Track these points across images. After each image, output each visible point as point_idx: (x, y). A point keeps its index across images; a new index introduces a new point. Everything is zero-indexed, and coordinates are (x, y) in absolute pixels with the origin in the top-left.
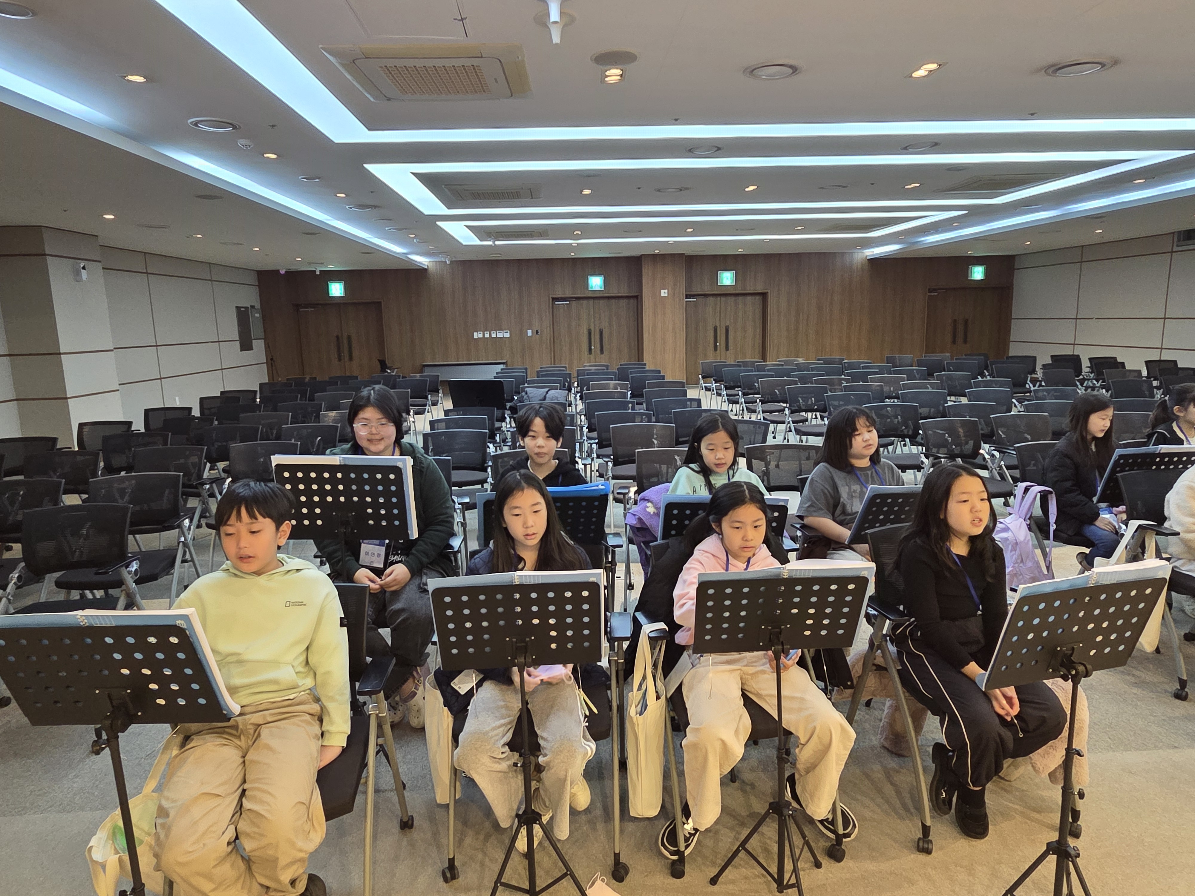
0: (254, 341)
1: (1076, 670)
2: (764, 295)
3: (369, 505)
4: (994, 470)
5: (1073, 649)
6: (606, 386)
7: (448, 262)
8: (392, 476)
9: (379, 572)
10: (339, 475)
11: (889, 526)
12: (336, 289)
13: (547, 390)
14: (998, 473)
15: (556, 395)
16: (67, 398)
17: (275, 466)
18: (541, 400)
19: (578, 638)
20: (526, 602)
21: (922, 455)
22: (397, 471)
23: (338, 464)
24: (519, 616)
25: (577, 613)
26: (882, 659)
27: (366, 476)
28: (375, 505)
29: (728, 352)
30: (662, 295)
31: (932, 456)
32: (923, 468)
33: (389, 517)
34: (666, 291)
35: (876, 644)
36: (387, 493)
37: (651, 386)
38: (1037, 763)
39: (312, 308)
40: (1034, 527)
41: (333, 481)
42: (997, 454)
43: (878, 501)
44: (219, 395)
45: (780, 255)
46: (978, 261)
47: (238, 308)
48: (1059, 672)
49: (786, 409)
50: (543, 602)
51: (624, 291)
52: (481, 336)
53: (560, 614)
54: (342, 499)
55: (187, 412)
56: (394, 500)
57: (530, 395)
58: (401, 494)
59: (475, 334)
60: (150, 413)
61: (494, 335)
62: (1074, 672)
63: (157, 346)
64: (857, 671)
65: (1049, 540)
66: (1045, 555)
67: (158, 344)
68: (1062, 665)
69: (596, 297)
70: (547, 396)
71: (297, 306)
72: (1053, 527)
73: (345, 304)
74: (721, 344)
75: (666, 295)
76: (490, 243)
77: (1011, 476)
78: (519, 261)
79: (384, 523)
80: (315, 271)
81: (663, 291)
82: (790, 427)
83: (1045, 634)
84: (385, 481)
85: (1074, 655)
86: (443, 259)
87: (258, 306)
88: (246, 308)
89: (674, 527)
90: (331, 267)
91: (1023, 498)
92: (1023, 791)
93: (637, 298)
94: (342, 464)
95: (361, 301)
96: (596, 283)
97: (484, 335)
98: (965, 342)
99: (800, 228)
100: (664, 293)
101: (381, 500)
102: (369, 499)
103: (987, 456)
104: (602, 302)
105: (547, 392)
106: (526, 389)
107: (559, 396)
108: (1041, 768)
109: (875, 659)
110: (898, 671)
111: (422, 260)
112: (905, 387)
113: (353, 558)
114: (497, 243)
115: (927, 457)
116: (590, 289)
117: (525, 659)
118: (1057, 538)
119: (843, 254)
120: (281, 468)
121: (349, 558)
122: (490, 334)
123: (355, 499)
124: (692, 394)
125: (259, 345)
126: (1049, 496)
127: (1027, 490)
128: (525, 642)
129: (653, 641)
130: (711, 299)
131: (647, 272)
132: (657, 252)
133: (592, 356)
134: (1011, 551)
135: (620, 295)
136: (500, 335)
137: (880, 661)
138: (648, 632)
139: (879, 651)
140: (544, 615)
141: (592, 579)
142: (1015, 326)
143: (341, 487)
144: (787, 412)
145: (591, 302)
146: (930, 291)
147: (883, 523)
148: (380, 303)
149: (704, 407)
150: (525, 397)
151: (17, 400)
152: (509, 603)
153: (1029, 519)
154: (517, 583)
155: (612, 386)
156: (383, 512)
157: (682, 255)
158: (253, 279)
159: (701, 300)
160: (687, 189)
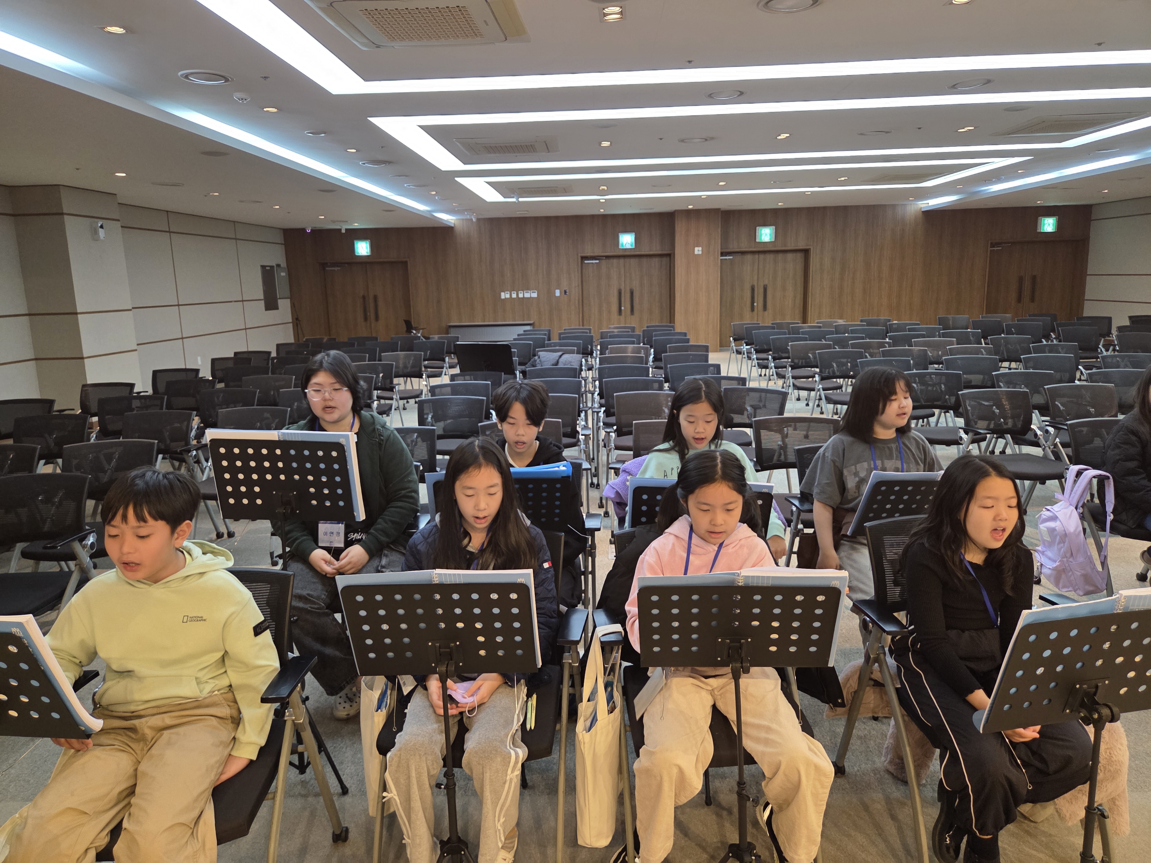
0: (279, 301)
1: (1099, 713)
2: (806, 252)
3: (311, 484)
4: (1047, 448)
5: (1097, 687)
6: (624, 350)
7: (474, 220)
8: (334, 454)
9: (336, 553)
10: (278, 452)
11: (897, 518)
12: (363, 248)
13: (560, 353)
14: (1053, 452)
15: (571, 359)
16: (82, 358)
17: (211, 441)
18: (553, 365)
19: (509, 645)
20: (448, 604)
21: (962, 431)
22: (340, 448)
23: (277, 439)
24: (441, 618)
25: (506, 618)
26: (879, 674)
27: (306, 453)
28: (318, 484)
29: (766, 313)
30: (696, 252)
31: (972, 431)
32: (962, 444)
33: (333, 497)
34: (700, 249)
35: (872, 656)
36: (330, 472)
37: (673, 349)
38: (1063, 808)
39: (338, 266)
40: (1087, 515)
41: (272, 458)
42: (1051, 430)
43: (883, 488)
44: (232, 356)
45: (825, 208)
46: (1049, 211)
47: (263, 267)
48: (1079, 712)
49: (817, 376)
50: (466, 604)
51: (656, 249)
52: (508, 296)
53: (487, 618)
54: (282, 477)
55: (194, 373)
56: (338, 479)
57: (543, 359)
58: (344, 472)
59: (503, 294)
60: (158, 374)
61: (521, 296)
62: (1096, 716)
63: (179, 305)
64: (851, 685)
65: (1105, 531)
66: (1100, 547)
67: (180, 303)
68: (1083, 705)
69: (627, 255)
70: (561, 360)
71: (324, 265)
72: (1110, 517)
73: (371, 263)
74: (758, 304)
75: (700, 253)
76: (514, 200)
77: (1066, 455)
78: (548, 218)
79: (328, 504)
80: (340, 230)
81: (696, 249)
82: (820, 395)
83: (1059, 668)
84: (328, 459)
85: (1098, 694)
86: (468, 217)
87: (284, 264)
88: (272, 267)
89: (644, 514)
90: (356, 225)
91: (1075, 482)
92: (1050, 835)
93: (669, 256)
94: (282, 439)
95: (386, 260)
96: (627, 240)
97: (511, 295)
98: (1032, 300)
99: (843, 179)
100: (698, 250)
101: (324, 479)
102: (310, 478)
103: (1039, 433)
104: (633, 261)
105: (561, 356)
106: (540, 353)
107: (573, 361)
108: (1068, 815)
109: (872, 673)
110: (897, 690)
111: (446, 218)
112: (952, 352)
113: (310, 537)
114: (521, 200)
115: (966, 433)
116: (620, 247)
117: (447, 667)
118: (1115, 530)
119: (894, 206)
120: (216, 443)
121: (305, 537)
122: (517, 295)
123: (297, 477)
124: (713, 358)
125: (285, 305)
126: (1106, 482)
127: (1079, 474)
128: (449, 647)
129: (606, 647)
130: (749, 257)
131: (680, 227)
132: (690, 207)
133: (622, 318)
134: (1059, 543)
135: (651, 253)
136: (527, 295)
137: (877, 676)
138: (600, 635)
139: (876, 664)
140: (469, 618)
141: (520, 580)
142: (1091, 284)
143: (280, 465)
144: (817, 378)
145: (622, 261)
146: (993, 245)
147: (891, 514)
148: (406, 262)
149: (723, 373)
150: (538, 361)
151: (36, 359)
152: (429, 604)
153: (1082, 507)
154: (436, 582)
155: (630, 350)
156: (326, 491)
157: (719, 209)
158: (279, 238)
159: (738, 257)
160: (712, 138)
